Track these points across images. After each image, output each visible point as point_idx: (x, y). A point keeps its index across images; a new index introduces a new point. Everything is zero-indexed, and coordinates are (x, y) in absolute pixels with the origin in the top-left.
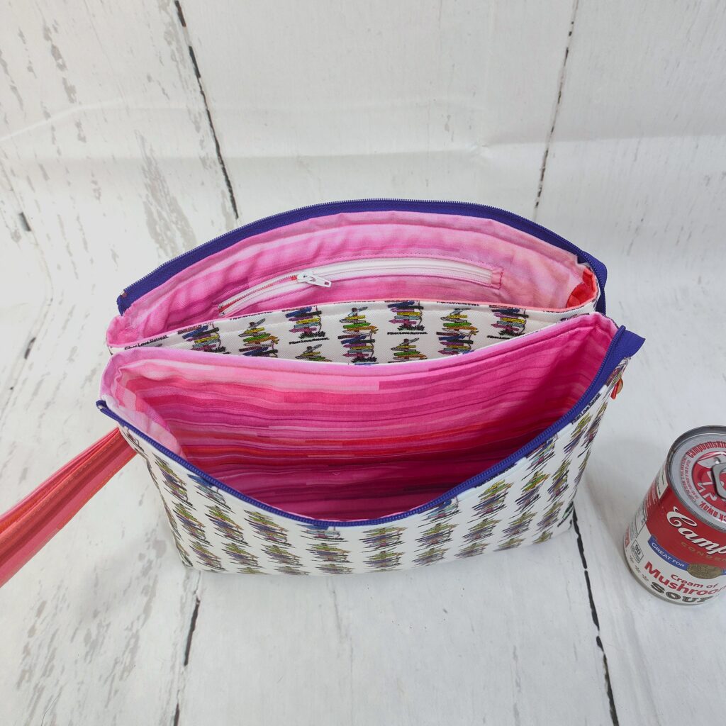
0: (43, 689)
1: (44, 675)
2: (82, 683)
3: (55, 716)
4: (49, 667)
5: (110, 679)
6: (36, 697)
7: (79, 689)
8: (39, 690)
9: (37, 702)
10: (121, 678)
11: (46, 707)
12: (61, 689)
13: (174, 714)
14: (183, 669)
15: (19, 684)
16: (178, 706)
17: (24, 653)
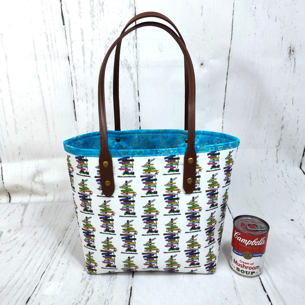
0: (89, 283)
1: (89, 280)
2: (101, 281)
3: (93, 289)
4: (91, 278)
5: (110, 281)
6: (87, 285)
7: (100, 283)
8: (88, 283)
9: (87, 286)
10: (113, 280)
11: (90, 287)
12: (94, 283)
13: (130, 288)
14: (132, 278)
15: (81, 282)
16: (131, 287)
17: (82, 274)
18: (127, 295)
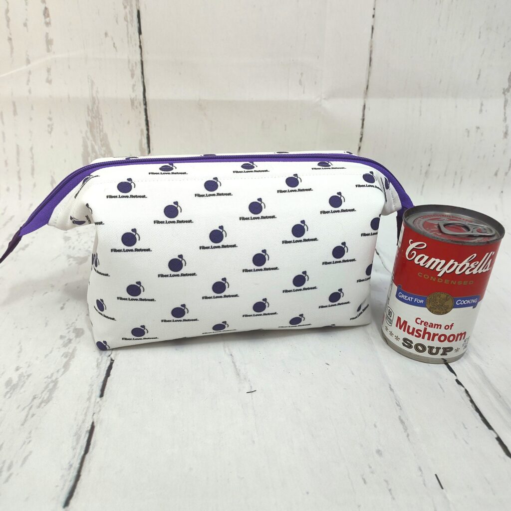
5: (28, 407)
10: (39, 407)
13: (89, 428)
14: (99, 399)
16: (93, 423)
18: (74, 449)
